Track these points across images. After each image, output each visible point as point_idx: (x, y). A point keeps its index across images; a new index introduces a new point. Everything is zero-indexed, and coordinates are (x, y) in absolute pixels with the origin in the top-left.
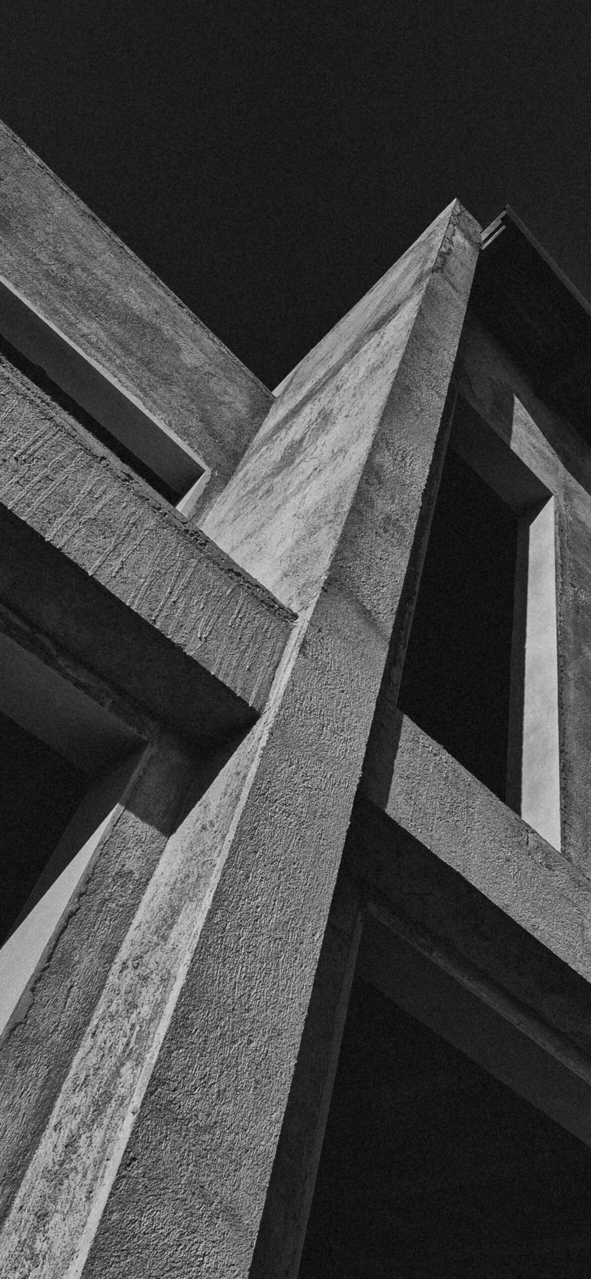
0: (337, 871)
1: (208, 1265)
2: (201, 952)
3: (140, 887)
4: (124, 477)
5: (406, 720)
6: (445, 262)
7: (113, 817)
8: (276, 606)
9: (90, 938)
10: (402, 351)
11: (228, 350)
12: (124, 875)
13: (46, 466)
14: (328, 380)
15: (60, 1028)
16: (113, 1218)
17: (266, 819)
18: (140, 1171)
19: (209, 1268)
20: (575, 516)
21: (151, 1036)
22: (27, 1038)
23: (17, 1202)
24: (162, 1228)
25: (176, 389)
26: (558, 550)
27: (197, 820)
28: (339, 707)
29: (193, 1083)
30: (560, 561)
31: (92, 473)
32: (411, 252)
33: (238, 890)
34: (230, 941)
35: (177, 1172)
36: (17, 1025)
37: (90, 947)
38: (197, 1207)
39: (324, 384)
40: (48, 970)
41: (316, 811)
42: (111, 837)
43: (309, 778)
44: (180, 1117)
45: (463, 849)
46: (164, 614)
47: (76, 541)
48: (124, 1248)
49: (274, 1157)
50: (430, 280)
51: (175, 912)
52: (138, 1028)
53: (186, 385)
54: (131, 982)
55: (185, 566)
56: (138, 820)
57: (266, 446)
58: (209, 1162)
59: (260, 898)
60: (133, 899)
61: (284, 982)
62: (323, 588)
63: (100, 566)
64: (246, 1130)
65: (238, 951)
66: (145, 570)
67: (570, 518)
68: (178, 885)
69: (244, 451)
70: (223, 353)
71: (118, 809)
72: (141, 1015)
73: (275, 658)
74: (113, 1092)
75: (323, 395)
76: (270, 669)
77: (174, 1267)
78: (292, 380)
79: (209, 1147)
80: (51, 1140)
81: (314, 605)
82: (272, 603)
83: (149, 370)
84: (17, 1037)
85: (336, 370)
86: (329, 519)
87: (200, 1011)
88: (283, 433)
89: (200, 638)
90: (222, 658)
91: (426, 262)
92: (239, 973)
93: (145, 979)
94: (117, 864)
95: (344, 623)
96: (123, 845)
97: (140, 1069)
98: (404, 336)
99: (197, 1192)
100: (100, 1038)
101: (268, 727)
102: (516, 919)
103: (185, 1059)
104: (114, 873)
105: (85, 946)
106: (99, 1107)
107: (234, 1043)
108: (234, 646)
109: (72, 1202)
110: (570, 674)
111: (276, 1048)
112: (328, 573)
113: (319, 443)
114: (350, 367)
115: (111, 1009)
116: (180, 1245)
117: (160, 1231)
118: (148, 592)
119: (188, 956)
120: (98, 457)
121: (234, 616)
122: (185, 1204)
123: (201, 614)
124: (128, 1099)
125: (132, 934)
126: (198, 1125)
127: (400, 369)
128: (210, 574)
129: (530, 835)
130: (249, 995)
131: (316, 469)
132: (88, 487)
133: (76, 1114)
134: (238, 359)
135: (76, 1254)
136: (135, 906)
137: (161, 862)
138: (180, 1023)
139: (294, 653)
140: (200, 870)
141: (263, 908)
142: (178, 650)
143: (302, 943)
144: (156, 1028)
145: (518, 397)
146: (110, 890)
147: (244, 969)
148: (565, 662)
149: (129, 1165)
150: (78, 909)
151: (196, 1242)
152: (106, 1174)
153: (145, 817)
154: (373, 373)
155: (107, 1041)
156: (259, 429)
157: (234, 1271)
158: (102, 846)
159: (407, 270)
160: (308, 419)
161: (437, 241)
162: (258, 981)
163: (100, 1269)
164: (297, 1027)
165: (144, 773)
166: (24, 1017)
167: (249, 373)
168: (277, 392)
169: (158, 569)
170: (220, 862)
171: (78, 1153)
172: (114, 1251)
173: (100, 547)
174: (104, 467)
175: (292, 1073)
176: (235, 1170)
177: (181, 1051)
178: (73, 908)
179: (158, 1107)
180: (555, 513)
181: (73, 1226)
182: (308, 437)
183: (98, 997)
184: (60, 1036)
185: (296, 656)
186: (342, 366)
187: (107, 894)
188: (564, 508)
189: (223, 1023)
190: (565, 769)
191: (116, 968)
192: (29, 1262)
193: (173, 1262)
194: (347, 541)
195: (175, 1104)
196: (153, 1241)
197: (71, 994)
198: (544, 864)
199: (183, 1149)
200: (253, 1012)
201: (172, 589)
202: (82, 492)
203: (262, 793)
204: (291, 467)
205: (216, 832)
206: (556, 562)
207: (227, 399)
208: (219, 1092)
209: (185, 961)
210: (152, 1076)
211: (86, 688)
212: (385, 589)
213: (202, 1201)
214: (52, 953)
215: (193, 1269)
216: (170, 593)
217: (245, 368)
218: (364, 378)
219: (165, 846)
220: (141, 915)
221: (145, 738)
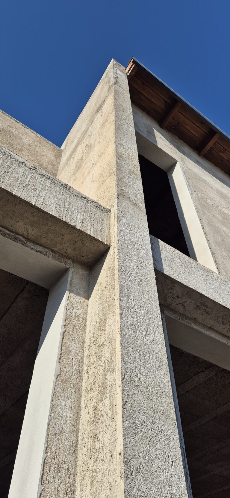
0: (157, 293)
1: (164, 434)
2: (122, 328)
3: (85, 319)
4: (33, 168)
5: (160, 241)
6: (117, 81)
7: (66, 296)
8: (102, 208)
9: (73, 340)
10: (113, 113)
11: (40, 135)
12: (77, 316)
13: (4, 168)
14: (84, 135)
15: (73, 374)
16: (127, 423)
17: (127, 279)
18: (130, 406)
19: (165, 435)
20: (188, 167)
21: (114, 361)
22: (63, 380)
23: (80, 438)
24: (144, 424)
25: (25, 154)
26: (186, 180)
27: (98, 290)
28: (138, 238)
29: (136, 373)
30: (188, 184)
31: (21, 168)
32: (101, 82)
33: (127, 305)
34: (131, 322)
35: (142, 404)
36: (58, 376)
37: (74, 343)
38: (153, 414)
39: (83, 137)
40: (62, 354)
41: (143, 274)
42: (68, 303)
43: (136, 263)
44: (136, 385)
45: (194, 282)
46: (64, 215)
47: (25, 193)
48: (134, 433)
49: (172, 393)
50: (114, 87)
51: (104, 321)
52: (107, 361)
53: (28, 151)
54: (96, 350)
55: (65, 198)
56: (76, 296)
57: (66, 167)
58: (151, 398)
59: (135, 306)
60: (83, 324)
61: (154, 333)
62: (117, 197)
63: (36, 201)
64: (159, 386)
65: (135, 325)
66: (53, 201)
67: (186, 169)
68: (101, 312)
69: (57, 172)
70: (38, 137)
71: (67, 293)
72: (106, 357)
73: (108, 226)
74: (107, 385)
75: (84, 141)
76: (108, 230)
77: (153, 437)
78: (67, 142)
79: (149, 394)
80: (85, 412)
81: (116, 204)
82: (100, 207)
83: (12, 147)
84: (59, 380)
85: (86, 131)
86: (108, 176)
87: (129, 348)
88: (72, 159)
89: (80, 222)
90: (90, 228)
91: (109, 82)
92: (138, 333)
93: (102, 346)
94: (74, 312)
95: (129, 209)
96: (73, 305)
97: (115, 373)
98: (112, 108)
99: (151, 409)
100: (91, 372)
101: (116, 248)
102: (219, 303)
103: (130, 365)
104: (73, 316)
105: (72, 344)
106: (102, 393)
107: (145, 357)
108: (92, 224)
109: (106, 426)
110: (204, 222)
111: (159, 356)
112: (117, 192)
113: (90, 155)
114: (92, 127)
115: (91, 362)
116: (152, 428)
117: (144, 425)
118: (56, 208)
119: (118, 331)
120: (21, 162)
121: (89, 213)
122: (149, 414)
123: (77, 214)
124: (115, 384)
125: (87, 336)
126: (143, 387)
127: (115, 119)
128: (75, 199)
129: (214, 274)
130: (144, 340)
131: (94, 164)
132: (21, 174)
133: (93, 399)
134: (44, 138)
135: (117, 440)
136: (85, 326)
137: (89, 309)
138: (125, 353)
139: (116, 222)
140: (108, 303)
141: (138, 310)
142: (74, 228)
143: (154, 320)
144: (116, 357)
145: (155, 129)
146: (74, 322)
147: (139, 331)
148: (201, 217)
149: (125, 404)
150: (65, 331)
151: (157, 427)
152: (117, 410)
153: (78, 294)
154: (104, 125)
155: (95, 372)
156: (60, 163)
157: (173, 434)
158: (66, 307)
159: (103, 88)
160: (82, 150)
161: (112, 75)
162: (145, 335)
163: (128, 442)
164: (163, 348)
165: (72, 279)
166: (59, 372)
167: (50, 143)
168: (63, 147)
169: (57, 200)
170: (117, 297)
171: (100, 410)
172: (131, 435)
173: (33, 194)
174: (25, 166)
175: (168, 364)
176: (161, 400)
177: (128, 362)
178: (64, 331)
179: (128, 382)
180: (181, 167)
181: (110, 433)
182: (84, 156)
183: (83, 360)
184: (75, 376)
185: (117, 222)
186: (88, 128)
187: (74, 324)
188: (183, 165)
189: (138, 351)
190: (213, 254)
191: (86, 348)
192: (96, 453)
193: (152, 435)
194: (119, 180)
195: (133, 381)
196: (143, 429)
197: (74, 361)
198: (222, 283)
199: (141, 395)
200: (147, 345)
201: (64, 206)
202: (20, 176)
203: (122, 270)
204: (82, 168)
205: (109, 289)
206: (187, 184)
207: (45, 154)
208: (146, 374)
209: (117, 332)
210: (122, 372)
211: (41, 252)
212: (138, 195)
213: (154, 412)
214: (62, 348)
215: (160, 436)
216: (64, 208)
217: (48, 141)
218: (101, 128)
219: (88, 303)
220: (88, 329)
221: (68, 267)
